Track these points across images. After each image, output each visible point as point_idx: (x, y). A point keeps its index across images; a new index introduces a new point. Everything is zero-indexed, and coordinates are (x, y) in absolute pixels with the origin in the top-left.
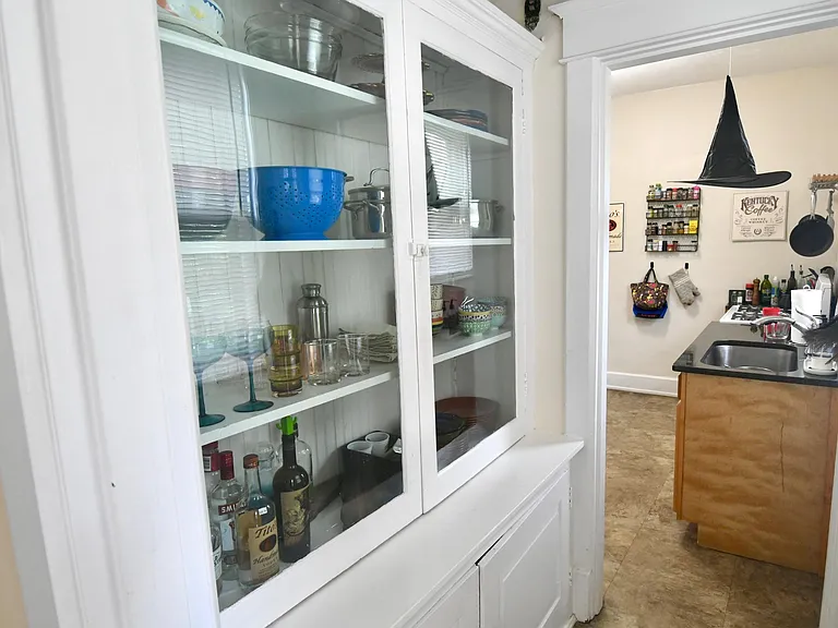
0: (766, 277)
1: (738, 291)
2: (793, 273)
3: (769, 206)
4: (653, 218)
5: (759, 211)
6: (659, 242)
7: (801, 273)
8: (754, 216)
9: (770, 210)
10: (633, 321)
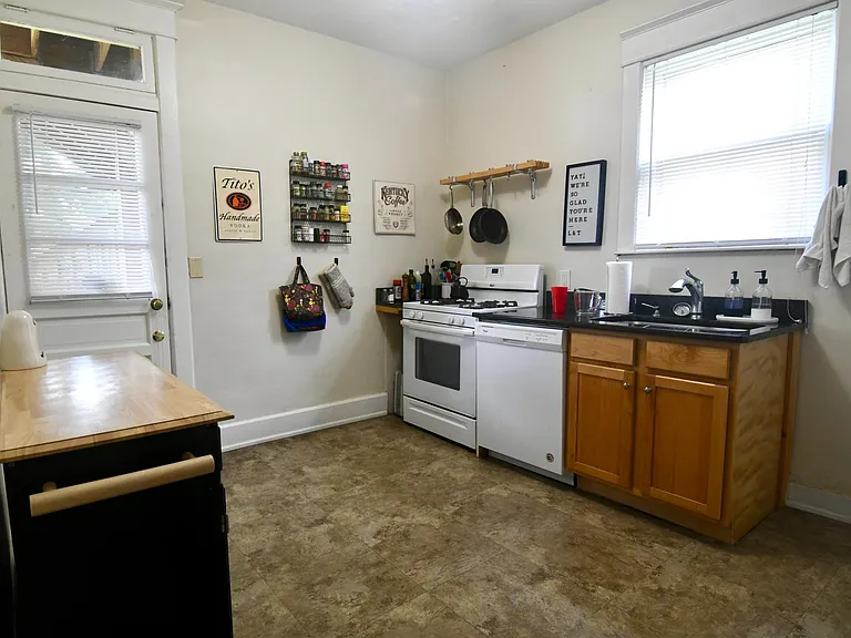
0: (411, 271)
1: (388, 289)
2: (427, 267)
3: (402, 198)
4: (301, 198)
5: (396, 202)
6: (309, 231)
7: (433, 267)
8: (392, 207)
9: (403, 203)
10: (280, 338)
